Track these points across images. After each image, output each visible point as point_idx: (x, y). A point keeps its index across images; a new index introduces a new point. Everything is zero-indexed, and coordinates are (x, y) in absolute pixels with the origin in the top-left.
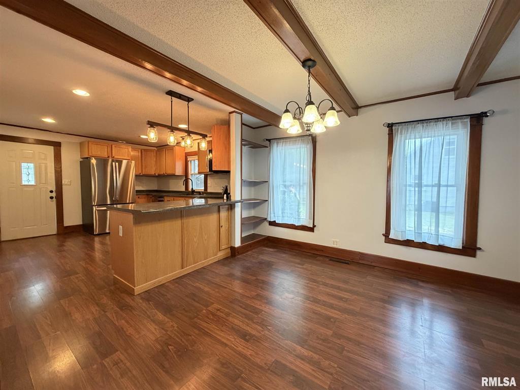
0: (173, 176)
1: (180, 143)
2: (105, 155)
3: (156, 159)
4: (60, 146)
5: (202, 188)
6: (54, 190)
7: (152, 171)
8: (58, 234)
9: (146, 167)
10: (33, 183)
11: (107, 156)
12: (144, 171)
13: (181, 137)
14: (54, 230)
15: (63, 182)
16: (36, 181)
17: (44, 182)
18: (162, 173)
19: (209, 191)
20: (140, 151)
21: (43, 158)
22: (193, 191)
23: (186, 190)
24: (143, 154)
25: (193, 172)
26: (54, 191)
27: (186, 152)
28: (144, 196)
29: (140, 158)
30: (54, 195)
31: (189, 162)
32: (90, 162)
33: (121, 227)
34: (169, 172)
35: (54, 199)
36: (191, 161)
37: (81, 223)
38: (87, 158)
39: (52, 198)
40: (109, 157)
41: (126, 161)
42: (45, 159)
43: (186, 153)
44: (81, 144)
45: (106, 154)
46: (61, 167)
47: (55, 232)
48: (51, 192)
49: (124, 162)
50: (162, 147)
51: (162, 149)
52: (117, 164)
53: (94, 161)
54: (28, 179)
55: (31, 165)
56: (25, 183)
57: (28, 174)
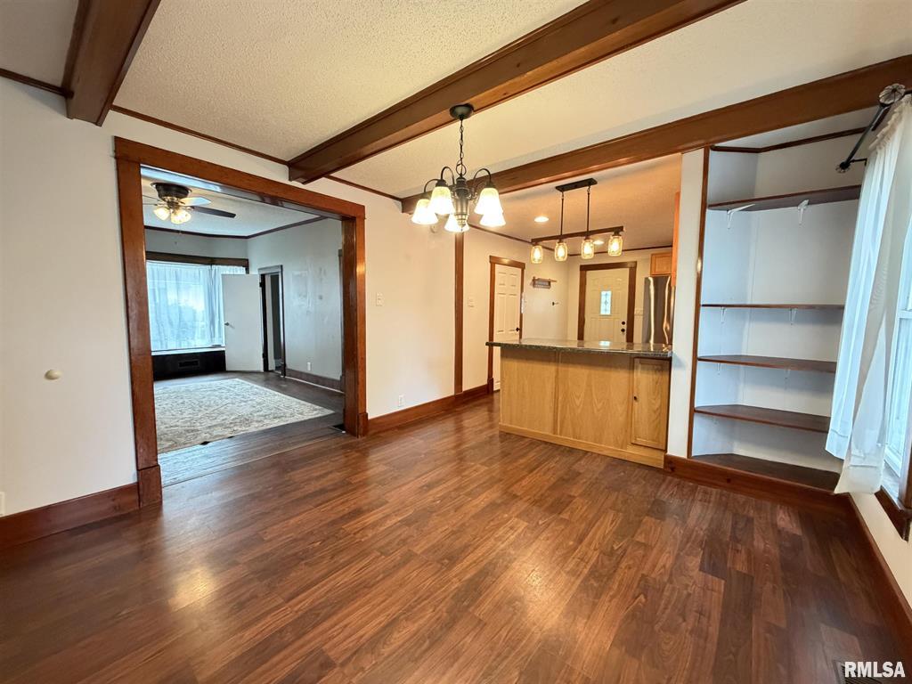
4: (636, 267)
6: (626, 321)
10: (608, 313)
15: (635, 312)
16: (612, 311)
17: (617, 313)
30: (625, 327)
35: (625, 332)
39: (623, 330)
46: (634, 294)
48: (623, 323)
54: (605, 309)
55: (609, 293)
56: (603, 313)
57: (606, 302)
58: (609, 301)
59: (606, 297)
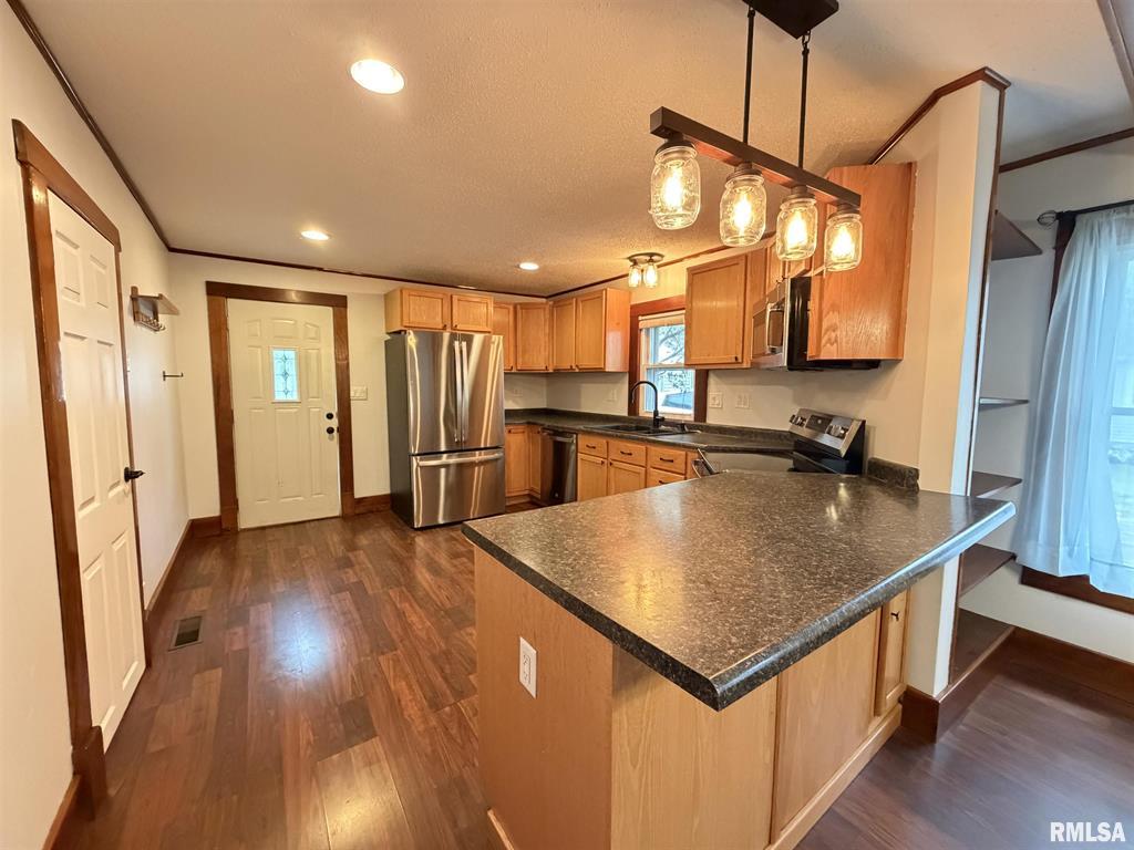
0: (598, 374)
1: (627, 275)
2: (437, 323)
3: (552, 327)
4: (346, 307)
5: (687, 414)
6: (335, 411)
7: (539, 362)
8: (344, 517)
9: (524, 352)
10: (294, 397)
11: (441, 326)
12: (520, 360)
13: (630, 258)
14: (335, 509)
15: (352, 394)
16: (300, 392)
17: (315, 395)
18: (566, 366)
19: (712, 419)
20: (511, 308)
21: (313, 335)
22: (658, 421)
23: (629, 413)
24: (519, 315)
25: (651, 363)
26: (335, 415)
27: (632, 303)
28: (521, 428)
29: (512, 329)
30: (334, 423)
31: (643, 333)
32: (404, 342)
33: (527, 651)
34: (587, 363)
35: (335, 433)
36: (648, 330)
37: (387, 491)
38: (399, 332)
39: (330, 431)
40: (445, 328)
41: (482, 336)
42: (317, 338)
43: (632, 307)
44: (387, 297)
45: (439, 319)
46: (347, 358)
47: (337, 512)
48: (330, 416)
49: (478, 339)
50: (566, 295)
51: (569, 299)
52: (464, 344)
53: (412, 340)
54: (286, 388)
55: (291, 354)
56: (280, 397)
57: (285, 374)
58: (292, 371)
59: (284, 362)
